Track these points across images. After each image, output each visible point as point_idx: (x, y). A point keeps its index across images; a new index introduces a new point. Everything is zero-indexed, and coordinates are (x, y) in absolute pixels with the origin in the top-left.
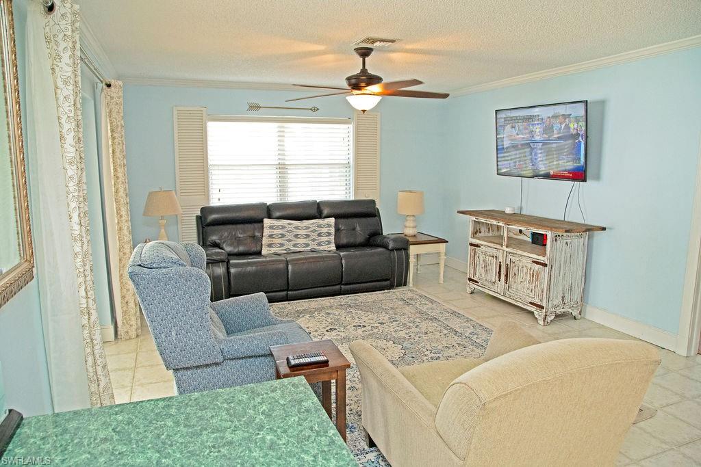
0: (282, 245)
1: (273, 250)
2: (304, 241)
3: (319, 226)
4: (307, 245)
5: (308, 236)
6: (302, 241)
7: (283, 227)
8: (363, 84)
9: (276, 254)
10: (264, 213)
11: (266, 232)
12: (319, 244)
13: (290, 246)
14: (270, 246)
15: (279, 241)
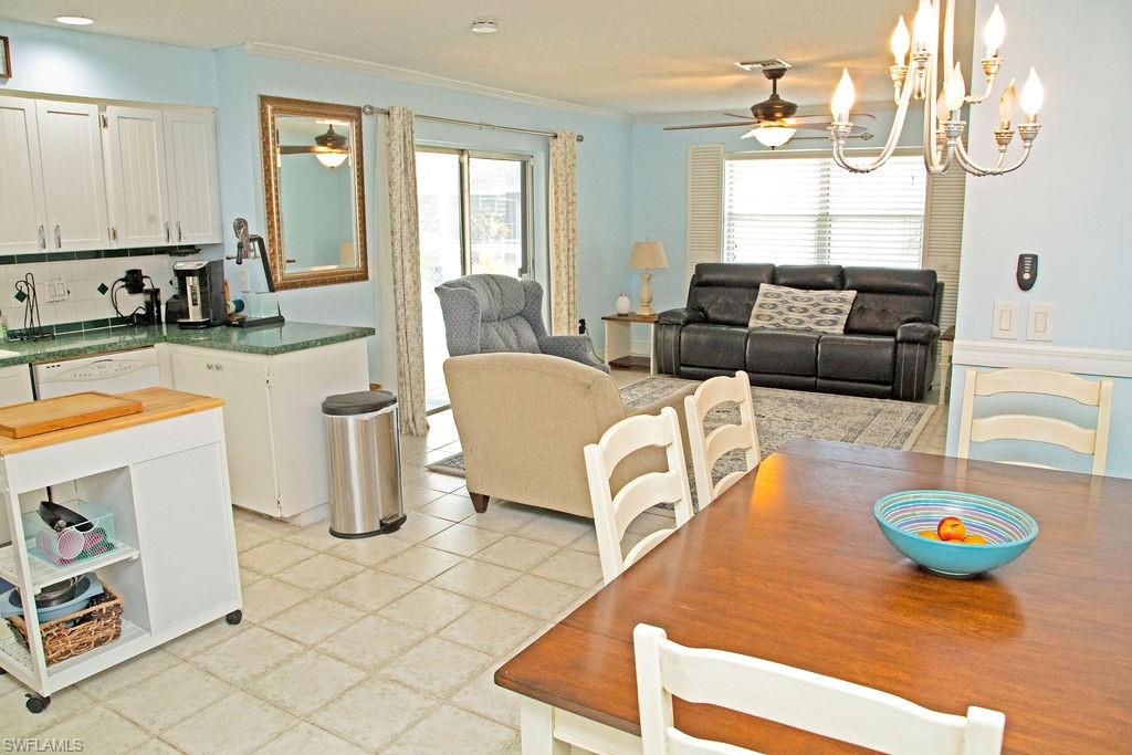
0: (771, 318)
1: (760, 323)
2: (799, 316)
3: (827, 300)
4: (801, 322)
5: (805, 310)
6: (794, 316)
7: (779, 296)
8: (778, 115)
9: (763, 328)
10: (765, 276)
11: (760, 299)
12: (818, 323)
13: (779, 320)
14: (758, 317)
15: (769, 312)
